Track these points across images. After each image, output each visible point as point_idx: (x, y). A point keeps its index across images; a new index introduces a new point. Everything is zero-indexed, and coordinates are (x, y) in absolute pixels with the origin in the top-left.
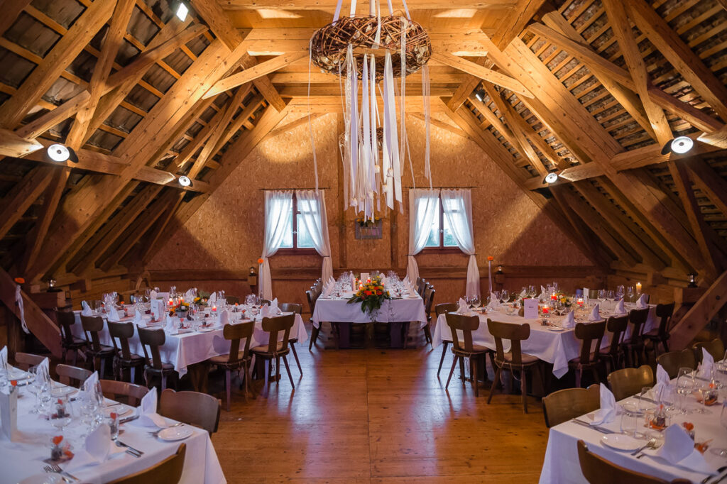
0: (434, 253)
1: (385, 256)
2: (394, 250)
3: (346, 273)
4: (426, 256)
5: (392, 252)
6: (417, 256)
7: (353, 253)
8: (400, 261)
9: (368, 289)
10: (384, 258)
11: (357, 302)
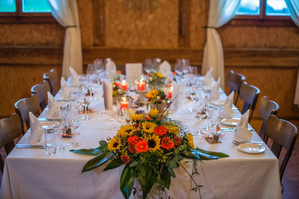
0: (248, 25)
1: (169, 28)
2: (184, 15)
3: (98, 62)
4: (236, 30)
5: (180, 22)
6: (220, 30)
7: (116, 22)
8: (193, 37)
9: (139, 134)
10: (167, 31)
11: (110, 167)
